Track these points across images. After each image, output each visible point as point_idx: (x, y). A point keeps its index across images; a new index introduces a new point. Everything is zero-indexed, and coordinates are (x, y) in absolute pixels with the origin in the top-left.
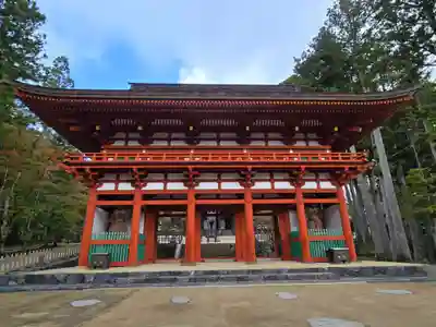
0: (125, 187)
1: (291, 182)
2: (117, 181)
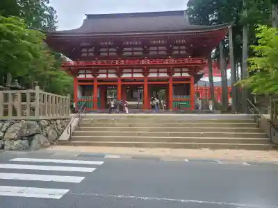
0: (89, 76)
2: (85, 74)
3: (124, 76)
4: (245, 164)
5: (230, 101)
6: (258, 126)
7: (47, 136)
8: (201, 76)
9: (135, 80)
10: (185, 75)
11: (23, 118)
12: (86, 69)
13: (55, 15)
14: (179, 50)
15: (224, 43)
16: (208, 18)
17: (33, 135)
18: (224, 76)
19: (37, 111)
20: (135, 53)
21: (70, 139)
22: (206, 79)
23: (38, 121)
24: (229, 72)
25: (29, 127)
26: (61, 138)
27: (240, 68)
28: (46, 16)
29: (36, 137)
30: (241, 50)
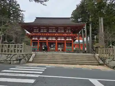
0: (36, 39)
1: (64, 39)
2: (35, 38)
3: (49, 39)
4: (91, 69)
5: (86, 49)
6: (95, 58)
7: (25, 60)
8: (75, 40)
9: (53, 41)
10: (70, 39)
11: (18, 53)
12: (35, 36)
13: (24, 17)
14: (68, 31)
15: (83, 29)
16: (78, 20)
17: (21, 59)
18: (83, 40)
19: (23, 51)
20: (53, 31)
21: (33, 61)
22: (77, 41)
23: (23, 55)
24: (85, 39)
25: (20, 56)
26: (29, 61)
27: (89, 37)
28: (20, 17)
29: (22, 60)
30: (89, 31)
